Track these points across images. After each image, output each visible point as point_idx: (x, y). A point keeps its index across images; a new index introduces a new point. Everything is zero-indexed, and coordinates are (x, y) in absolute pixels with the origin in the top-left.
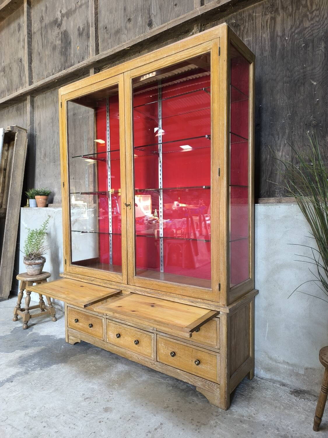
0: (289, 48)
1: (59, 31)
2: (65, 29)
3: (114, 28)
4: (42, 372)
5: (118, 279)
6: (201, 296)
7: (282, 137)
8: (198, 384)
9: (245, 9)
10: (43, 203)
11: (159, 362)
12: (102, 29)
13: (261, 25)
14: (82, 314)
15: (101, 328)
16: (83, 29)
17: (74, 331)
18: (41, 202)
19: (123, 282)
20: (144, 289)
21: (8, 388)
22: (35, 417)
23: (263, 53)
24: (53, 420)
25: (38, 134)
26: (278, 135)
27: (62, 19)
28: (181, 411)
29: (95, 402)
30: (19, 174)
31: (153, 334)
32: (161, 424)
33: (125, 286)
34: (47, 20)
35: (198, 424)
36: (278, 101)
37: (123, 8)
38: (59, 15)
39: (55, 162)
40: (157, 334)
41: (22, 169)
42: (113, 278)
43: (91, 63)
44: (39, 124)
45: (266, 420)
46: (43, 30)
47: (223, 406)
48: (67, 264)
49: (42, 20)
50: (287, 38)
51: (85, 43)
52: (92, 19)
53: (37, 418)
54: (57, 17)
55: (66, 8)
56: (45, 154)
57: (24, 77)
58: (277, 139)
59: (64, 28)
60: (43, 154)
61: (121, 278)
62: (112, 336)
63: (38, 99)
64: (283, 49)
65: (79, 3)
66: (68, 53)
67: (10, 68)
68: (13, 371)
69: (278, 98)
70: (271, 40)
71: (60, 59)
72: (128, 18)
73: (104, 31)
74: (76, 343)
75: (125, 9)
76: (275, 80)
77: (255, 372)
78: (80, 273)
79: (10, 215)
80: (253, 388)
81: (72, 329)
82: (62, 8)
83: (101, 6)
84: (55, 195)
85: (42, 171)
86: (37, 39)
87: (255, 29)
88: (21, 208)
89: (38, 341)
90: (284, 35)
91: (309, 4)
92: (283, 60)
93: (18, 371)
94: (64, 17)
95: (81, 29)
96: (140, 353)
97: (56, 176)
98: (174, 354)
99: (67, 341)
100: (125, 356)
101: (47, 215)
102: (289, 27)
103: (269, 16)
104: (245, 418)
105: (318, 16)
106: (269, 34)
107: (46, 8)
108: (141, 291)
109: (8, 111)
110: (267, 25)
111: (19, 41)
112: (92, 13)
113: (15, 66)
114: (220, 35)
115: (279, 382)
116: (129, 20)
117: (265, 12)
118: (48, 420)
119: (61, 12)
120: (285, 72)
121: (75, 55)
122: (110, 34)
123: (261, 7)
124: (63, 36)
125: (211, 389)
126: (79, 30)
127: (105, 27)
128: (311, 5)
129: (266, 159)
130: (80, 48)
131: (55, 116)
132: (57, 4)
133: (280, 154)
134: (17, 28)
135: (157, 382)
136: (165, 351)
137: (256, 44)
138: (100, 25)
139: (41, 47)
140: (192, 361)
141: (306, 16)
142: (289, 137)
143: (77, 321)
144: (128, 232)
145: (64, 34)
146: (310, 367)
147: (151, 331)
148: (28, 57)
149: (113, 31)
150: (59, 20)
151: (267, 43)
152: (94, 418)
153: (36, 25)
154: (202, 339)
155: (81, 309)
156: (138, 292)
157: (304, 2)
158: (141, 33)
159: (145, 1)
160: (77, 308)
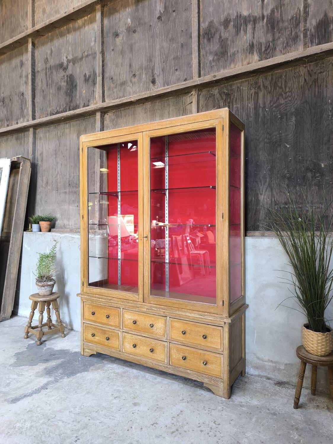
0: (269, 117)
1: (64, 74)
2: (70, 73)
3: (120, 79)
4: (69, 379)
5: (134, 298)
6: (208, 311)
7: (264, 184)
8: (205, 381)
9: (235, 82)
10: (47, 228)
11: (172, 365)
12: (108, 79)
13: (247, 97)
14: (99, 329)
15: (118, 340)
16: (90, 77)
17: (90, 344)
18: (46, 228)
19: (140, 300)
20: (159, 306)
21: (46, 394)
23: (248, 119)
24: (94, 414)
25: (40, 163)
26: (261, 182)
27: (67, 64)
28: (194, 402)
29: (124, 400)
30: (23, 200)
31: (166, 343)
32: (181, 411)
33: (141, 303)
34: (52, 62)
35: (209, 410)
36: (261, 156)
37: (128, 64)
38: (65, 60)
39: (57, 191)
40: (170, 342)
41: (26, 196)
42: (130, 297)
43: (99, 108)
44: (42, 154)
45: (259, 404)
46: (48, 70)
47: (226, 396)
48: (84, 285)
49: (46, 61)
50: (267, 110)
51: (91, 88)
52: (99, 69)
53: (80, 414)
54: (63, 61)
55: (73, 55)
56: (47, 183)
57: (26, 110)
58: (260, 185)
59: (69, 71)
60: (45, 182)
61: (137, 297)
62: (128, 347)
63: (41, 132)
64: (265, 117)
65: (86, 53)
66: (74, 95)
67: (10, 99)
68: (44, 380)
69: (261, 154)
70: (255, 109)
71: (65, 99)
72: (133, 73)
73: (110, 81)
74: (92, 356)
75: (130, 66)
76: (258, 140)
77: (246, 370)
78: (97, 293)
79: (14, 239)
80: (246, 382)
81: (88, 343)
82: (68, 54)
83: (107, 59)
84: (57, 220)
85: (43, 197)
86: (40, 77)
87: (242, 99)
88: (24, 232)
89: (55, 355)
90: (264, 107)
91: (283, 86)
92: (264, 126)
93: (48, 380)
94: (70, 62)
95: (88, 76)
96: (154, 359)
97: (58, 203)
98: (184, 358)
99: (82, 354)
100: (140, 363)
101: (52, 240)
102: (269, 102)
103: (253, 91)
104: (243, 404)
105: (290, 97)
106: (253, 105)
107: (52, 51)
108: (156, 308)
109: (7, 139)
110: (251, 98)
111: (21, 77)
112: (99, 65)
113: (16, 98)
114: (223, 116)
115: (265, 377)
116: (134, 75)
117: (250, 87)
118: (90, 414)
119: (67, 58)
120: (265, 135)
121: (81, 97)
122: (115, 84)
123: (247, 82)
124: (69, 79)
125: (216, 383)
126: (85, 75)
127: (111, 78)
128: (285, 87)
129: (252, 201)
130: (86, 91)
131: (59, 149)
132: (63, 50)
133: (263, 197)
134: (19, 65)
135: (170, 382)
136: (176, 356)
137: (243, 111)
138: (107, 75)
139: (45, 86)
140: (200, 362)
141: (281, 95)
142: (269, 185)
143: (93, 335)
144: (144, 259)
145: (70, 77)
146: (288, 363)
147: (165, 340)
148: (32, 93)
149: (119, 82)
150: (65, 64)
151: (252, 111)
152: (127, 411)
153: (40, 65)
154: (209, 345)
155: (98, 324)
156: (154, 309)
157: (280, 85)
158: (145, 87)
159: (150, 62)
160: (94, 324)
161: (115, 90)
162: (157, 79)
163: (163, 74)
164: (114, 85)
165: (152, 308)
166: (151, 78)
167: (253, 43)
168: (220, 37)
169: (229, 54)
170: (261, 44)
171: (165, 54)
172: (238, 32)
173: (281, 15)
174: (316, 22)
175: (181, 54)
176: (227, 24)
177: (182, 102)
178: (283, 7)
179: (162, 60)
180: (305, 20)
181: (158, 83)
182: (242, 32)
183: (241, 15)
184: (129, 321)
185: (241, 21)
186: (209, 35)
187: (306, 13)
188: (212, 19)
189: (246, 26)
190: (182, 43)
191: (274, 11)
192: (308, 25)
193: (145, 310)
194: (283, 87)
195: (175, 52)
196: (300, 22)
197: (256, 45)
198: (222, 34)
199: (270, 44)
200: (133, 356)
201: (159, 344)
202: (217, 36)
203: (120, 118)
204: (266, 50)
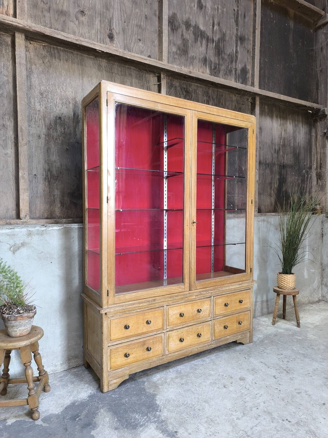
3: (56, 4)
5: (180, 289)
8: (239, 338)
9: (193, 83)
14: (134, 344)
15: (161, 344)
17: (120, 370)
19: (186, 290)
20: (205, 289)
22: (244, 414)
31: (211, 321)
40: (213, 320)
42: (175, 290)
47: (251, 341)
48: (109, 295)
53: (245, 413)
61: (183, 287)
62: (173, 345)
72: (81, 9)
74: (121, 384)
81: (116, 370)
98: (225, 327)
103: (205, 98)
108: (205, 291)
114: (254, 122)
116: (82, 13)
122: (48, 6)
123: (202, 89)
136: (219, 328)
140: (236, 325)
155: (132, 339)
156: (203, 293)
157: (222, 102)
158: (99, 37)
159: (106, 10)
160: (126, 340)
161: (47, 15)
162: (115, 36)
163: (124, 36)
164: (46, 7)
165: (202, 293)
166: (108, 32)
167: (206, 58)
168: (182, 35)
169: (189, 55)
170: (211, 61)
171: (126, 13)
172: (196, 40)
173: (223, 47)
174: (241, 67)
175: (145, 26)
176: (188, 26)
177: (146, 80)
178: (225, 42)
179: (123, 19)
180: (236, 62)
181: (117, 42)
182: (199, 42)
183: (198, 26)
184: (174, 317)
185: (198, 32)
186: (173, 26)
187: (237, 57)
188: (176, 12)
189: (202, 39)
190: (146, 15)
191: (219, 40)
192: (237, 66)
193: (194, 297)
194: (224, 104)
195: (139, 20)
196: (233, 61)
197: (208, 61)
198: (184, 34)
199: (216, 66)
200: (179, 353)
201: (205, 326)
202: (180, 31)
203: (57, 60)
204: (214, 69)
